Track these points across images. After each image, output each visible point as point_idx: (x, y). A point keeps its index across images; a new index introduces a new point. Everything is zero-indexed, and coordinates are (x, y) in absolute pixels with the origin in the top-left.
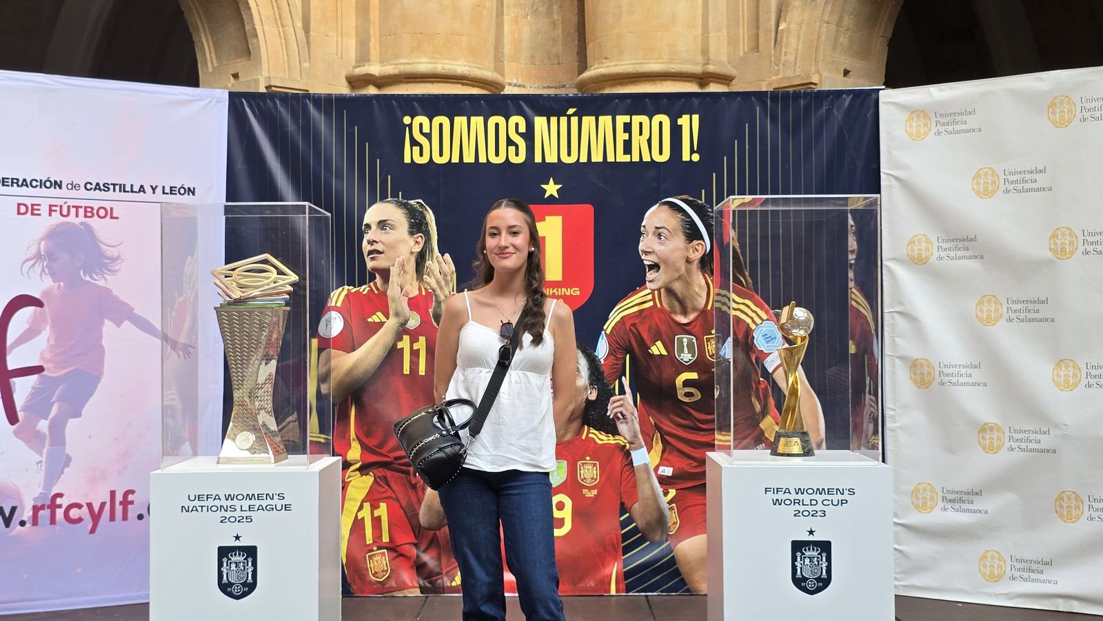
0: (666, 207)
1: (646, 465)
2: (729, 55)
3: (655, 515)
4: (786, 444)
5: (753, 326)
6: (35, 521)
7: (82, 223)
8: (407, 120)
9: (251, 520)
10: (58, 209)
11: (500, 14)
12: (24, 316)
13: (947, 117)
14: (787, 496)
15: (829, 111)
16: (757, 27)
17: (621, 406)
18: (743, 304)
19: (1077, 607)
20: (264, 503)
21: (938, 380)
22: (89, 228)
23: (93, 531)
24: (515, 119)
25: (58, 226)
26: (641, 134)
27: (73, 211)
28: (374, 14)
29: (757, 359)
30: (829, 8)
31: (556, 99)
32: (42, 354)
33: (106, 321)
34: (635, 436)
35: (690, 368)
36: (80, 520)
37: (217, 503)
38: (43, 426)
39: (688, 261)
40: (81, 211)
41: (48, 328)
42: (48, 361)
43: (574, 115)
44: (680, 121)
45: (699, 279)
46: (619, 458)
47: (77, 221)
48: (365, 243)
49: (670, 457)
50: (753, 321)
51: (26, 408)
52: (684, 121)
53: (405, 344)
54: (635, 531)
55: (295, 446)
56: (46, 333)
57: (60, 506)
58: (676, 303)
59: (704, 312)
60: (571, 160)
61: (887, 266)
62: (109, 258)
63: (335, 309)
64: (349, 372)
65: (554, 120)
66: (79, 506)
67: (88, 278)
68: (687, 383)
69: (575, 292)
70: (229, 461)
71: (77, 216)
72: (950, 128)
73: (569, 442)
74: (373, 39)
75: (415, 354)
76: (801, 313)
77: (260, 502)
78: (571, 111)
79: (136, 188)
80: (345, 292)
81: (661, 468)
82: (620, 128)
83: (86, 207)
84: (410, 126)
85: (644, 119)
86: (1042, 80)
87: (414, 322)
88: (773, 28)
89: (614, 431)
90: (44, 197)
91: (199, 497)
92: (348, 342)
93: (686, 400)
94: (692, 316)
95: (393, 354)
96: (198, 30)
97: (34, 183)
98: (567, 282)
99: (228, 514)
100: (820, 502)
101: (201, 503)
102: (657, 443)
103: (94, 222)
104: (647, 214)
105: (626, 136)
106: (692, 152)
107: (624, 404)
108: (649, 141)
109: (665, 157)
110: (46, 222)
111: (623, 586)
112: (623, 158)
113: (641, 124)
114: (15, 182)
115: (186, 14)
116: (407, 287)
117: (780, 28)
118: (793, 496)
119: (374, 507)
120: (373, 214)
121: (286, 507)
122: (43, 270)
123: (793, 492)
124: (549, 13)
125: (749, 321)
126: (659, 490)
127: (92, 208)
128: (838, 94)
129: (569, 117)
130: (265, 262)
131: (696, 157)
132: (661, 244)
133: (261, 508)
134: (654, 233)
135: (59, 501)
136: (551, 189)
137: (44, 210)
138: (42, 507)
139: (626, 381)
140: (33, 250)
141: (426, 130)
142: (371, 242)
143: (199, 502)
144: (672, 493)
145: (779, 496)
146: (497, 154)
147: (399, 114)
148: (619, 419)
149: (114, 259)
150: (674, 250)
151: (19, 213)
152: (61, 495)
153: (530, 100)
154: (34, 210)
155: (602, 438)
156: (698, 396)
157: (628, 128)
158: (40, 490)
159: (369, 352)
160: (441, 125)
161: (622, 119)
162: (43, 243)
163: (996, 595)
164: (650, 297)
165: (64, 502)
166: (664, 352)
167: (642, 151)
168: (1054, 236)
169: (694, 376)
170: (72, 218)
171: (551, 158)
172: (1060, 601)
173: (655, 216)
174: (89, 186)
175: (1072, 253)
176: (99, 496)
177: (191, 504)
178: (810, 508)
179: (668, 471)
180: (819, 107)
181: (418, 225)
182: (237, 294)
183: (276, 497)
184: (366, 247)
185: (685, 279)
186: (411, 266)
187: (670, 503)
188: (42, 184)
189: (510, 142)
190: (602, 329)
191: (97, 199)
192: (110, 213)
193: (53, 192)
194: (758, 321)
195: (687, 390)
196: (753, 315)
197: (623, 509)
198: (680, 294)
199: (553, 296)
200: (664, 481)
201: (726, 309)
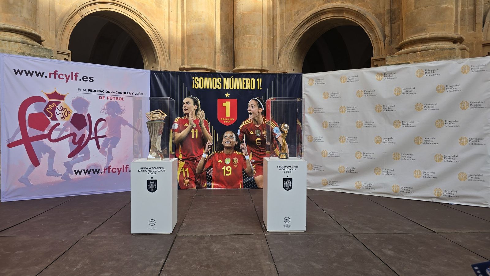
0: (254, 100)
1: (249, 159)
2: (267, 66)
3: (250, 171)
4: (282, 156)
5: (273, 128)
6: (104, 172)
7: (115, 101)
8: (193, 78)
9: (155, 173)
10: (109, 98)
11: (215, 54)
12: (101, 124)
13: (318, 80)
14: (283, 168)
15: (291, 78)
16: (274, 59)
17: (243, 146)
18: (271, 123)
19: (344, 191)
20: (159, 170)
21: (313, 140)
22: (117, 102)
23: (119, 174)
24: (219, 79)
25: (109, 102)
26: (248, 83)
27: (113, 98)
28: (186, 53)
29: (274, 135)
30: (290, 55)
31: (229, 74)
32: (106, 132)
33: (121, 125)
34: (246, 153)
35: (259, 137)
36: (116, 172)
37: (147, 170)
38: (106, 150)
39: (259, 113)
40: (115, 98)
41: (107, 126)
42: (107, 134)
43: (233, 78)
44: (257, 80)
45: (261, 117)
46: (242, 158)
47: (114, 101)
48: (183, 107)
49: (254, 158)
51: (102, 145)
52: (258, 80)
53: (193, 131)
54: (246, 174)
55: (166, 156)
56: (107, 127)
57: (111, 169)
58: (256, 122)
59: (262, 124)
60: (232, 88)
61: (304, 115)
62: (122, 110)
63: (176, 122)
64: (180, 137)
65: (228, 79)
66: (115, 169)
67: (117, 115)
68: (258, 141)
69: (233, 119)
70: (150, 159)
71: (114, 99)
72: (318, 83)
73: (231, 154)
74: (185, 59)
75: (195, 133)
76: (286, 125)
77: (158, 169)
78: (232, 77)
79: (128, 93)
80: (178, 119)
81: (252, 160)
82: (243, 81)
84: (194, 79)
85: (249, 79)
86: (339, 72)
87: (195, 126)
88: (277, 59)
89: (242, 152)
90: (106, 95)
91: (143, 168)
92: (179, 131)
93: (258, 144)
94: (259, 125)
95: (190, 133)
96: (144, 56)
97: (103, 91)
98: (231, 117)
99: (150, 172)
100: (290, 169)
101: (143, 170)
102: (251, 154)
103: (118, 101)
104: (249, 102)
105: (245, 83)
106: (260, 87)
107: (244, 145)
108: (250, 84)
109: (254, 88)
110: (106, 101)
111: (243, 187)
112: (244, 88)
113: (248, 80)
114: (98, 91)
115: (141, 53)
116: (193, 118)
117: (279, 59)
118: (284, 168)
119: (185, 169)
120: (185, 100)
121: (164, 171)
122: (106, 112)
123: (284, 167)
124: (226, 55)
125: (272, 126)
126: (252, 165)
127: (118, 98)
128: (293, 74)
129: (232, 78)
130: (159, 111)
131: (261, 89)
132: (253, 108)
133: (158, 171)
134: (251, 106)
135: (110, 167)
136: (227, 95)
137: (106, 98)
138: (106, 169)
139: (244, 140)
140: (103, 108)
141: (198, 80)
142: (185, 107)
143: (143, 169)
144: (254, 166)
145: (281, 168)
146: (215, 87)
147: (191, 76)
148: (242, 149)
149: (123, 110)
150: (256, 110)
151: (100, 99)
152: (111, 166)
153: (223, 74)
154: (103, 98)
155: (239, 153)
156: (261, 144)
157: (245, 81)
158: (106, 165)
159: (184, 133)
160: (201, 79)
161: (244, 79)
162: (106, 106)
163: (326, 189)
164: (250, 121)
165: (112, 168)
166: (253, 134)
167: (248, 87)
168: (341, 108)
169: (260, 139)
170: (113, 100)
171: (227, 88)
172: (340, 190)
173: (251, 102)
174: (117, 92)
175: (345, 112)
176: (120, 166)
177: (141, 170)
178: (288, 171)
179: (253, 161)
180: (289, 77)
181: (196, 103)
182: (152, 119)
183: (161, 168)
184: (183, 108)
185: (258, 117)
186: (194, 113)
187: (254, 168)
188: (105, 92)
189: (218, 84)
190: (239, 128)
191: (119, 96)
192: (122, 99)
193: (108, 94)
194: (274, 127)
195: (258, 142)
196: (273, 125)
197: (243, 169)
198: (257, 120)
199: (228, 120)
200: (253, 163)
201: (267, 124)
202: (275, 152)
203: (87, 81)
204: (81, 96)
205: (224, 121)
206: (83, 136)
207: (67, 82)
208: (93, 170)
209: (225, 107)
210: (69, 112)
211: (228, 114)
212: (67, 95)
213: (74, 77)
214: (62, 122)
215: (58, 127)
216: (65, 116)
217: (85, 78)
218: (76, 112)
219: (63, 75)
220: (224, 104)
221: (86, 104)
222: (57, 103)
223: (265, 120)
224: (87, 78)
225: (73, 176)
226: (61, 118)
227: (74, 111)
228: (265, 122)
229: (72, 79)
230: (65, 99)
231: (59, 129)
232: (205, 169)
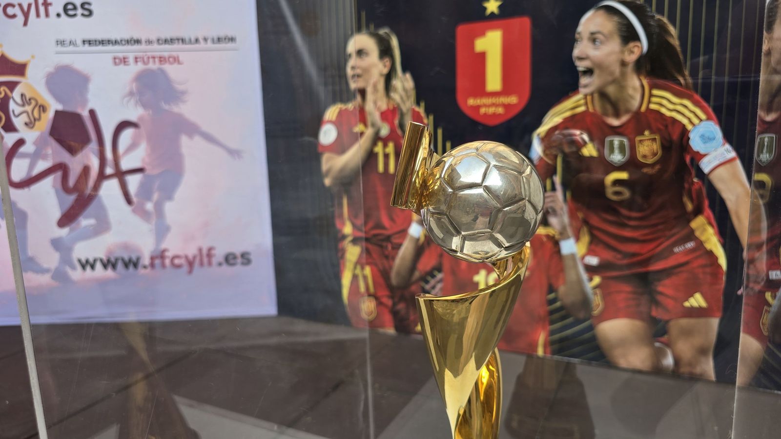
0: (601, 12)
1: (574, 255)
3: (581, 298)
5: (689, 127)
6: (152, 265)
7: (158, 69)
10: (140, 59)
12: (127, 135)
17: (552, 201)
18: (681, 104)
22: (162, 72)
23: (188, 273)
25: (142, 71)
27: (151, 60)
29: (692, 160)
32: (142, 159)
33: (182, 136)
34: (564, 228)
35: (620, 168)
36: (181, 266)
38: (149, 206)
39: (623, 64)
40: (157, 59)
41: (144, 143)
42: (147, 164)
45: (635, 83)
46: (550, 245)
47: (155, 67)
48: (348, 68)
49: (596, 249)
50: (691, 122)
51: (138, 194)
53: (379, 149)
54: (561, 308)
56: (144, 145)
57: (167, 257)
58: (609, 106)
59: (637, 114)
62: (179, 91)
63: (330, 122)
64: (342, 170)
66: (180, 257)
67: (168, 108)
68: (617, 182)
69: (513, 100)
71: (154, 63)
75: (386, 156)
79: (193, 41)
80: (337, 109)
81: (588, 258)
83: (160, 58)
87: (385, 131)
89: (545, 224)
90: (130, 51)
92: (339, 147)
93: (614, 198)
94: (625, 118)
95: (371, 157)
97: (123, 42)
98: (507, 90)
103: (167, 67)
104: (583, 21)
110: (134, 69)
111: (549, 350)
114: (109, 42)
116: (379, 103)
119: (363, 268)
120: (352, 46)
122: (136, 102)
125: (685, 121)
126: (585, 276)
127: (164, 57)
132: (596, 49)
135: (166, 253)
136: (492, 6)
137: (131, 60)
139: (557, 179)
140: (127, 89)
142: (353, 68)
144: (597, 280)
148: (549, 212)
149: (183, 93)
150: (609, 53)
151: (115, 64)
152: (167, 250)
154: (124, 61)
156: (627, 194)
162: (133, 84)
164: (583, 101)
165: (169, 254)
166: (595, 154)
169: (624, 175)
170: (151, 65)
173: (591, 21)
174: (160, 41)
176: (191, 251)
179: (593, 261)
181: (385, 51)
184: (349, 72)
185: (620, 82)
186: (381, 86)
187: (594, 288)
188: (128, 42)
190: (537, 133)
191: (166, 50)
192: (176, 60)
193: (136, 47)
194: (695, 121)
195: (618, 189)
196: (691, 115)
197: (551, 289)
198: (613, 97)
199: (493, 105)
200: (590, 269)
201: (663, 111)
202: (692, 231)
203: (75, 15)
204: (66, 59)
205: (478, 108)
206: (86, 170)
207: (25, 24)
208: (123, 260)
209: (482, 56)
210: (43, 108)
211: (494, 80)
212: (30, 61)
213: (42, 9)
214: (31, 136)
215: (23, 149)
216: (35, 120)
217: (70, 7)
218: (60, 107)
219: (13, 6)
220: (480, 44)
221: (81, 81)
222: (12, 86)
223: (651, 95)
224: (75, 8)
225: (77, 274)
226: (26, 124)
227: (54, 106)
228: (649, 102)
229: (38, 15)
230: (29, 71)
231: (25, 156)
232: (417, 274)
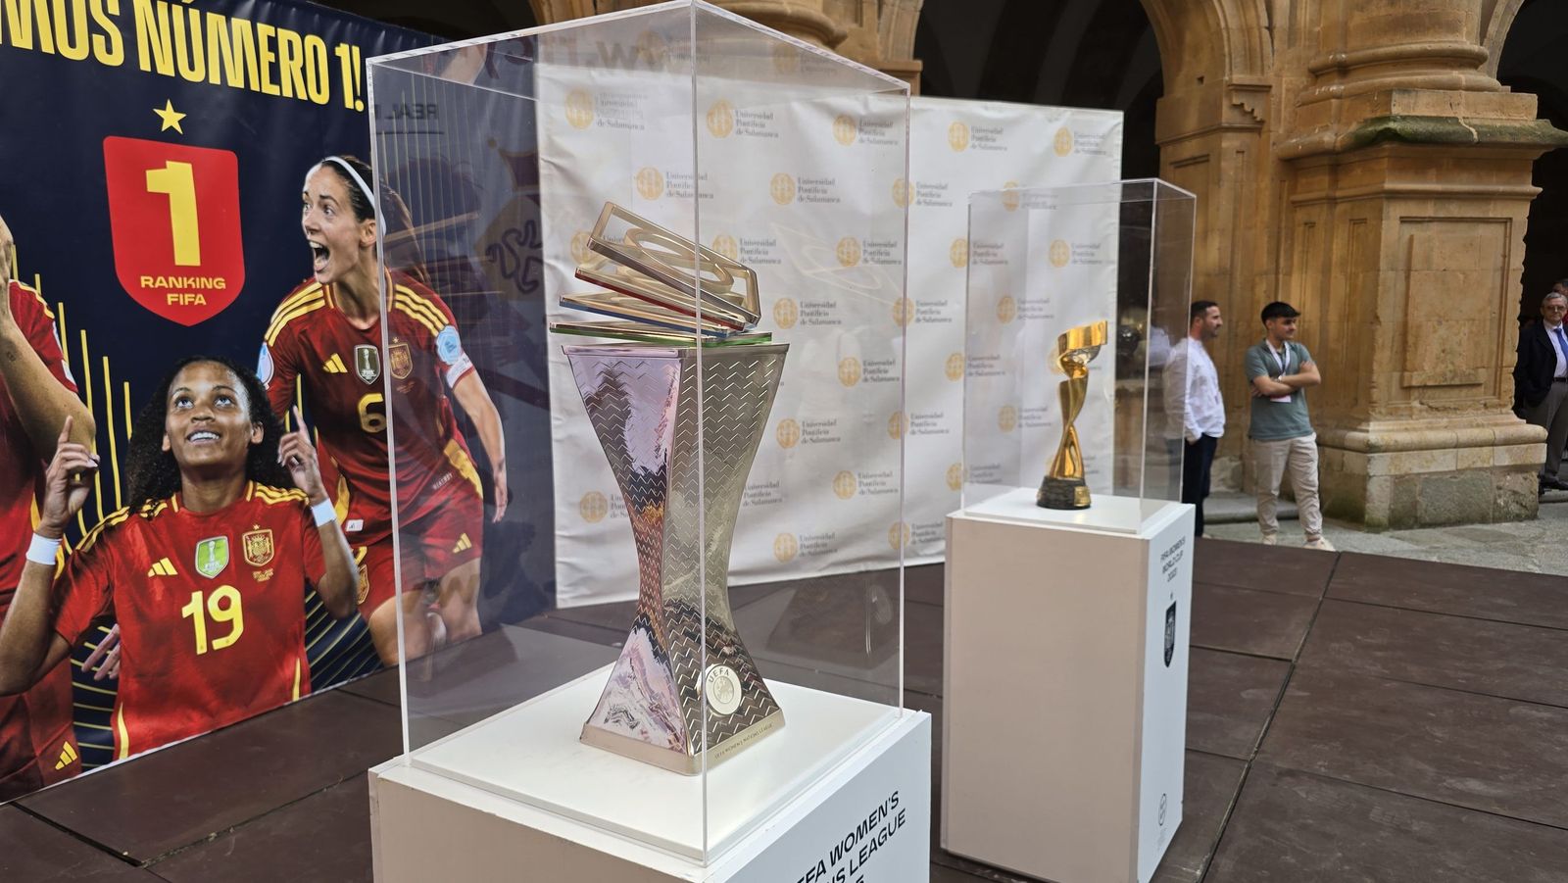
0: (330, 170)
1: (332, 523)
3: (345, 586)
5: (435, 333)
13: (608, 106)
17: (295, 447)
18: (423, 305)
26: (291, 57)
29: (440, 371)
34: (315, 486)
35: (371, 389)
39: (361, 246)
43: (192, 5)
44: (338, 51)
45: (376, 272)
46: (296, 521)
49: (359, 507)
50: (435, 327)
52: (342, 50)
58: (352, 303)
60: (197, 76)
61: (549, 265)
65: (162, 7)
68: (370, 408)
69: (219, 284)
72: (613, 121)
73: (229, 508)
81: (349, 523)
82: (262, 41)
85: (294, 37)
86: (701, 83)
89: (290, 484)
93: (371, 430)
94: (371, 321)
98: (207, 266)
102: (342, 491)
104: (309, 176)
105: (272, 57)
106: (355, 95)
107: (300, 443)
108: (303, 70)
109: (324, 98)
111: (308, 686)
112: (270, 89)
113: (289, 42)
125: (430, 326)
126: (349, 551)
129: (186, 7)
131: (360, 105)
132: (329, 220)
134: (319, 204)
136: (170, 118)
139: (298, 412)
144: (363, 551)
146: (73, 43)
148: (293, 465)
150: (344, 230)
155: (273, 496)
156: (384, 421)
157: (273, 44)
161: (264, 30)
164: (320, 294)
166: (343, 370)
167: (294, 83)
169: (376, 398)
171: (166, 68)
173: (319, 180)
179: (356, 525)
185: (360, 271)
187: (360, 565)
189: (94, 27)
190: (262, 339)
194: (439, 325)
195: (373, 417)
196: (434, 318)
197: (309, 586)
198: (355, 291)
199: (189, 290)
200: (354, 539)
201: (408, 311)
202: (447, 460)
205: (163, 291)
209: (163, 199)
211: (187, 249)
220: (157, 180)
223: (395, 292)
228: (394, 299)
